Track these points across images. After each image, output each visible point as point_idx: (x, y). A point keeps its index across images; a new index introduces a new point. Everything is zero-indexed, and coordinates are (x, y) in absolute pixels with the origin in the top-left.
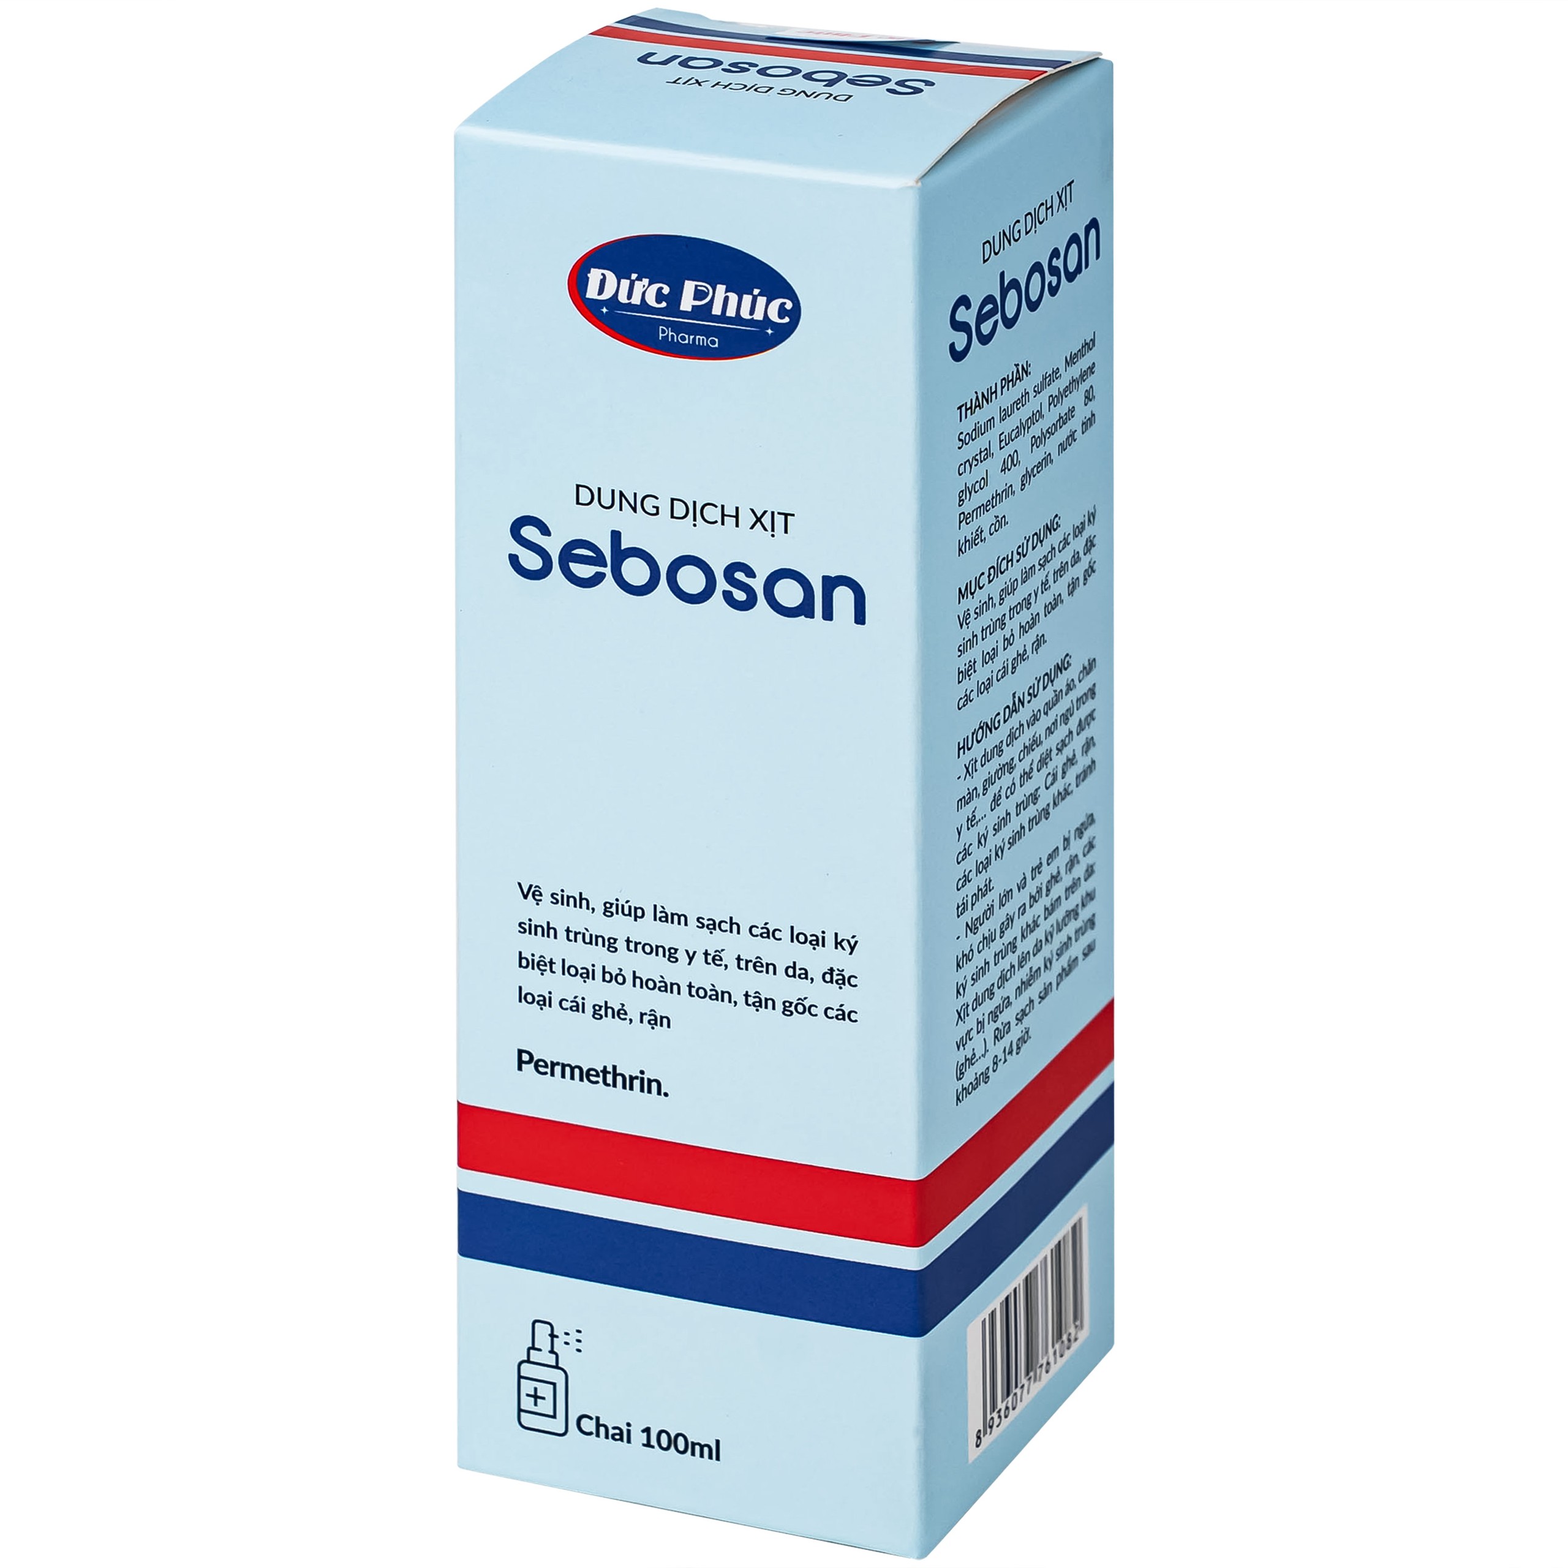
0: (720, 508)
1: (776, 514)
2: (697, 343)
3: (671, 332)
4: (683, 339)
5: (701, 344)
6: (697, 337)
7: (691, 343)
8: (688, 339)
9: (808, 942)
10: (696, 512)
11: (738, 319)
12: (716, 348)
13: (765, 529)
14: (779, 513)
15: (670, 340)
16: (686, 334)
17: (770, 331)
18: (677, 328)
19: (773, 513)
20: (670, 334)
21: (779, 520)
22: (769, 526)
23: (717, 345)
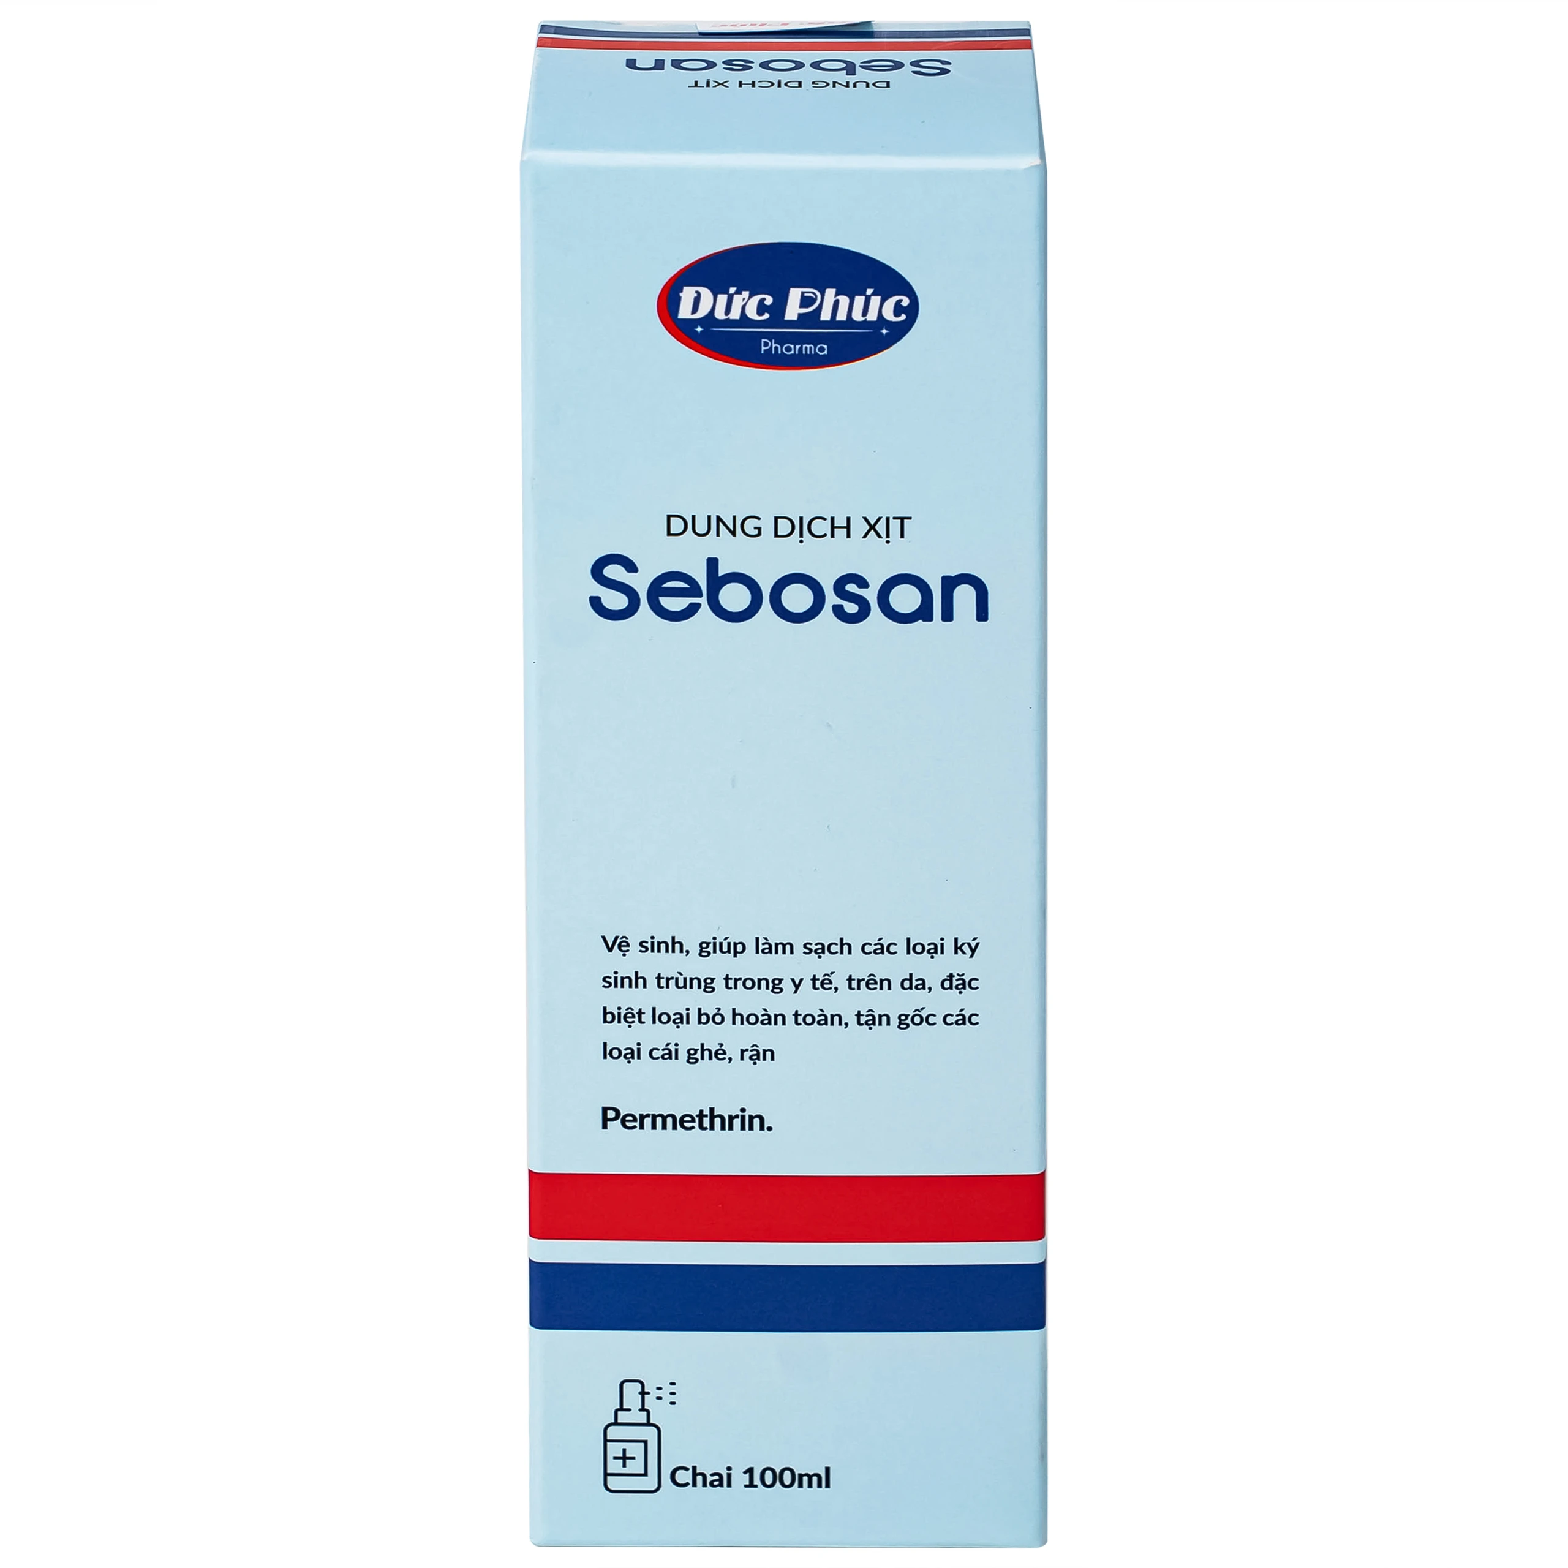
0: (829, 521)
1: (891, 519)
2: (804, 353)
3: (775, 343)
4: (788, 349)
5: (808, 353)
6: (804, 346)
7: (797, 353)
8: (794, 349)
9: (926, 952)
10: (802, 527)
11: (850, 322)
12: (825, 355)
13: (879, 536)
14: (895, 518)
15: (773, 352)
16: (792, 344)
17: (884, 331)
18: (781, 339)
19: (888, 519)
20: (774, 346)
21: (895, 525)
22: (883, 533)
23: (826, 352)
